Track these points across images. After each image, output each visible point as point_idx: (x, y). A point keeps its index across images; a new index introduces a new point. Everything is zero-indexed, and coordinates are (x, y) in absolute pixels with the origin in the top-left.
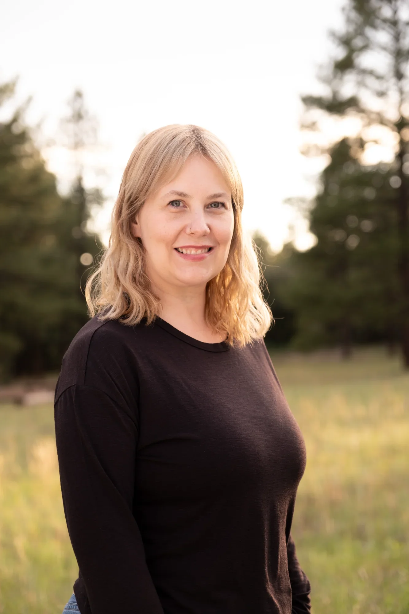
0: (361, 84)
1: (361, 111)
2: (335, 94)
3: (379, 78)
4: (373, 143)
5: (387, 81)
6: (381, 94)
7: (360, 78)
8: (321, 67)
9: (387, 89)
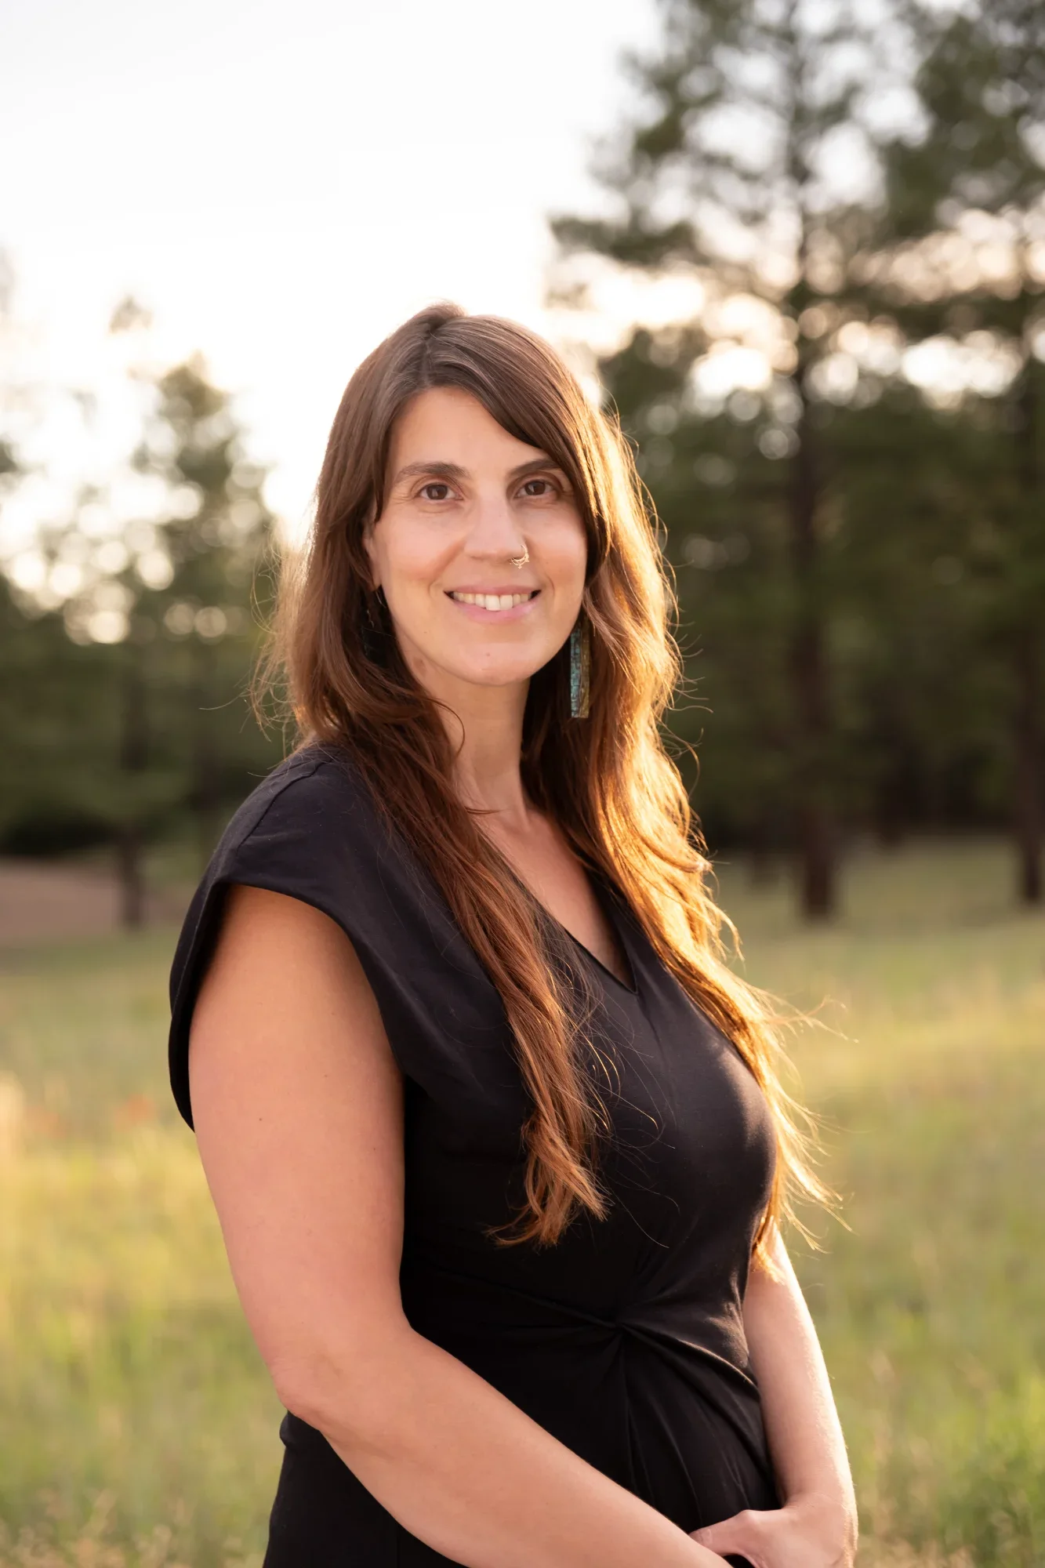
0: (702, 191)
1: (703, 260)
2: (637, 215)
3: (749, 177)
4: (731, 343)
5: (768, 185)
6: (753, 218)
7: (699, 176)
8: (600, 144)
9: (769, 207)
